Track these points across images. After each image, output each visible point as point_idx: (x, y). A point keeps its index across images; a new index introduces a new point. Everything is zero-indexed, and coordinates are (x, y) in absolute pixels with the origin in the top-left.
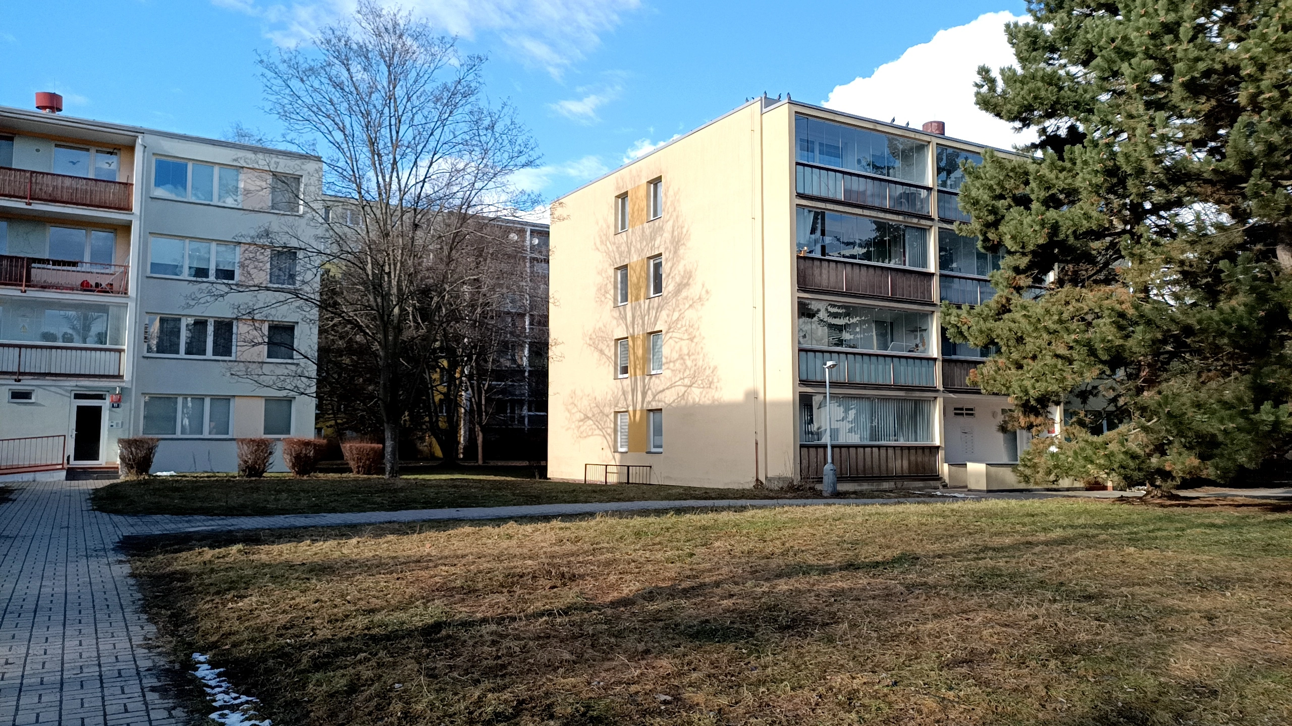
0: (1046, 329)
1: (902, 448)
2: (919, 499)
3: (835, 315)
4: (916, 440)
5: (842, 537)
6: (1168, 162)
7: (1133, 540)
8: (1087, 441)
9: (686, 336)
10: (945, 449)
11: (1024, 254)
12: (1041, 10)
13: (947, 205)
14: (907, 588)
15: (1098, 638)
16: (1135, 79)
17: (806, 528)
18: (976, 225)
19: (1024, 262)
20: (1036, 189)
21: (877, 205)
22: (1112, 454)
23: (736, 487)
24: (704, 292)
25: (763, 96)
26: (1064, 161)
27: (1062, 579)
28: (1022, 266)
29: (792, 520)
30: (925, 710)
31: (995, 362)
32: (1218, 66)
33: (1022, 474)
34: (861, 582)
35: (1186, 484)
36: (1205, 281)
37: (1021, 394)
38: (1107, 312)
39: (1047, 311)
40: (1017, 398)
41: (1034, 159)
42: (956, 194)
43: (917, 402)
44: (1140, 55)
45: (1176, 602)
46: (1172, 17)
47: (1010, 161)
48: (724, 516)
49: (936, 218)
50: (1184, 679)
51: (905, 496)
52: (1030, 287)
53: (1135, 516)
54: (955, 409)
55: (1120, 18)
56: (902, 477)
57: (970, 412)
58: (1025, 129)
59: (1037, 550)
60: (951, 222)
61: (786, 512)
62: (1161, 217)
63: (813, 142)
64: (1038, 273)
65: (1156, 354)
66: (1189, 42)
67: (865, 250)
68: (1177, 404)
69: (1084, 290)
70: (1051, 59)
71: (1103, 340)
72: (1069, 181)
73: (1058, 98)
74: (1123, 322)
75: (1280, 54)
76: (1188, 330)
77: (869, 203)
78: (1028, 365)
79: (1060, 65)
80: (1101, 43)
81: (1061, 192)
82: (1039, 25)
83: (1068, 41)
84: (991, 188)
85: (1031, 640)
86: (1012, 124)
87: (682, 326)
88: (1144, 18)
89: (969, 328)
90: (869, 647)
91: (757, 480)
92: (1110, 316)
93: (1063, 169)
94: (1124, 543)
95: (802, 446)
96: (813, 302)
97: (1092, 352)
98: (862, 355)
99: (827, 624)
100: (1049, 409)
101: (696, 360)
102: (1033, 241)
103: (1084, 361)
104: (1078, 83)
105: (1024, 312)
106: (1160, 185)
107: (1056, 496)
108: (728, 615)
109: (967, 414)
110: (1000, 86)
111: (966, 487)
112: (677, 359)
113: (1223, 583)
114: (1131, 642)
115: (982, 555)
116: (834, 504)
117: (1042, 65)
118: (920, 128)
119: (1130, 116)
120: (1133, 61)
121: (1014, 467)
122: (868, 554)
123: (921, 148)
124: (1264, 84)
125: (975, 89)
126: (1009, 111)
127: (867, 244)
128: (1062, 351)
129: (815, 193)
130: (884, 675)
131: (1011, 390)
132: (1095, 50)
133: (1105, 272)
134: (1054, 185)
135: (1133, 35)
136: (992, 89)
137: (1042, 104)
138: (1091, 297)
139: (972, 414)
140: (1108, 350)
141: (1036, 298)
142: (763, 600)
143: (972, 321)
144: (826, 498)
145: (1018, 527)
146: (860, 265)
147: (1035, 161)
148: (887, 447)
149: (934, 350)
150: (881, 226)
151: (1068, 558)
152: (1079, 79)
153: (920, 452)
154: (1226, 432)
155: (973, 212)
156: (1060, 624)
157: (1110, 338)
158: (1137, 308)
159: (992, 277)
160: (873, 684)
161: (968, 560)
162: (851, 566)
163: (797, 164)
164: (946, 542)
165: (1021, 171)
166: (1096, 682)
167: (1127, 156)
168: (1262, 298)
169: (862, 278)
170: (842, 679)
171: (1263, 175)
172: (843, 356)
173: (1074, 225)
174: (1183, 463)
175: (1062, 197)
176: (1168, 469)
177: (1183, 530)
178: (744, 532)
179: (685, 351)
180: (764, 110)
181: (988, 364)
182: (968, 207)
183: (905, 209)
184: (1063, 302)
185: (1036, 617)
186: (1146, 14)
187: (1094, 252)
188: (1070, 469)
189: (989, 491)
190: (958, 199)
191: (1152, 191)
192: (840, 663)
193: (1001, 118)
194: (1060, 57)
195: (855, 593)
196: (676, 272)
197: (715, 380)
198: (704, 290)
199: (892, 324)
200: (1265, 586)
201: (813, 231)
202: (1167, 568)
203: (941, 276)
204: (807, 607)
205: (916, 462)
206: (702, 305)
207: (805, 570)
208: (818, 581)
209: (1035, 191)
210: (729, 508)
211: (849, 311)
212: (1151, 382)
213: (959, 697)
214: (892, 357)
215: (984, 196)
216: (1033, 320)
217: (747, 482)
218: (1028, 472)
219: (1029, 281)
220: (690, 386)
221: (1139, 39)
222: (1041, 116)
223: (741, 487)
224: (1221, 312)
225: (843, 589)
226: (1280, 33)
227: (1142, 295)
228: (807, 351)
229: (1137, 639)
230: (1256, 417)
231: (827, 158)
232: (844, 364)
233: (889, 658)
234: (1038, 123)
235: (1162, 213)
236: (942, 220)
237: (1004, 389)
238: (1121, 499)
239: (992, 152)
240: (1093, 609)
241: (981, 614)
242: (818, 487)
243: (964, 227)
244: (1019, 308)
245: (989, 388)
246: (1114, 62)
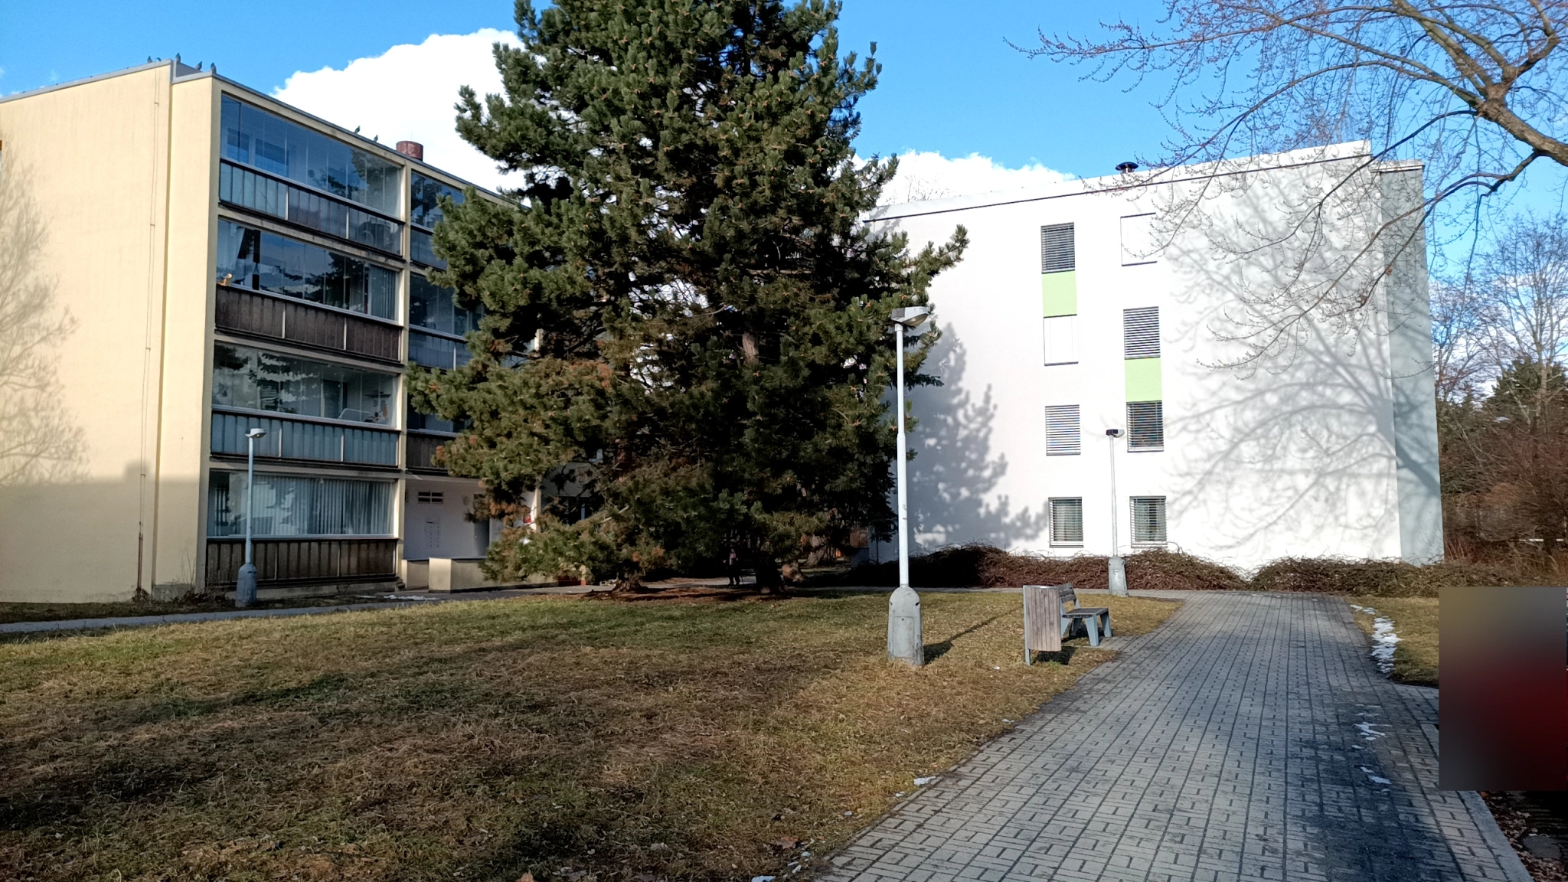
0: (523, 403)
1: (350, 542)
2: (365, 605)
3: (273, 369)
4: (369, 532)
5: (248, 660)
6: (652, 234)
7: (592, 639)
8: (558, 531)
9: (33, 382)
10: (405, 542)
11: (504, 315)
12: (533, 38)
13: (421, 246)
14: (322, 720)
15: (535, 752)
16: (623, 138)
17: (197, 652)
18: (451, 275)
19: (504, 324)
20: (520, 242)
21: (332, 232)
22: (582, 545)
23: (103, 600)
24: (67, 321)
25: (175, 61)
26: (550, 215)
27: (509, 689)
28: (503, 329)
29: (178, 641)
30: (314, 873)
31: (467, 438)
32: (699, 142)
33: (489, 570)
34: (260, 717)
35: (652, 576)
36: (679, 363)
37: (491, 477)
38: (586, 389)
39: (526, 384)
40: (487, 481)
41: (520, 206)
42: (430, 234)
43: (373, 485)
44: (630, 114)
45: (621, 702)
46: (660, 80)
47: (494, 205)
48: (72, 643)
49: (408, 260)
50: (614, 786)
51: (349, 602)
52: (510, 354)
53: (600, 612)
54: (420, 494)
55: (614, 68)
56: (348, 579)
57: (437, 498)
58: (511, 172)
59: (489, 657)
60: (423, 266)
61: (173, 632)
62: (644, 292)
63: (247, 137)
64: (519, 339)
65: (631, 435)
66: (674, 111)
67: (317, 288)
68: (648, 490)
69: (565, 363)
70: (544, 96)
71: (579, 420)
72: (555, 238)
73: (547, 143)
74: (601, 401)
75: (752, 143)
76: (660, 412)
77: (323, 228)
78: (502, 443)
79: (552, 106)
80: (592, 92)
81: (547, 249)
82: (531, 55)
83: (561, 80)
84: (471, 233)
85: (461, 765)
86: (497, 163)
87: (26, 367)
88: (634, 75)
89: (438, 396)
90: (254, 802)
91: (139, 589)
92: (588, 393)
93: (549, 224)
94: (581, 642)
95: (209, 542)
96: (239, 349)
97: (568, 431)
98: (304, 422)
99: (200, 780)
100: (522, 495)
101: (47, 418)
102: (513, 302)
103: (560, 441)
104: (569, 130)
105: (500, 383)
106: (643, 258)
107: (525, 593)
108: (43, 785)
109: (434, 500)
110: (486, 114)
111: (427, 587)
112: (15, 416)
113: (667, 678)
114: (568, 752)
115: (425, 669)
116: (247, 617)
117: (533, 101)
118: (394, 147)
119: (618, 178)
120: (622, 118)
121: (481, 562)
122: (276, 679)
123: (393, 170)
124: (738, 169)
125: (457, 113)
126: (494, 147)
127: (317, 281)
128: (537, 427)
129: (248, 204)
130: (267, 836)
131: (481, 472)
132: (587, 97)
133: (588, 346)
134: (539, 241)
135: (624, 90)
136: (477, 116)
137: (530, 146)
138: (571, 370)
139: (440, 500)
140: (584, 430)
141: (516, 366)
142: (106, 758)
143: (442, 389)
144: (240, 609)
145: (474, 632)
146: (307, 307)
147: (521, 209)
148: (330, 542)
149: (398, 422)
150: (339, 260)
151: (520, 665)
152: (571, 127)
153: (373, 546)
154: (688, 520)
155: (449, 259)
156: (497, 742)
157: (587, 417)
158: (614, 386)
159: (469, 338)
160: (249, 851)
161: (407, 676)
162: (250, 699)
163: (222, 161)
164: (385, 657)
165: (505, 219)
166: (524, 803)
167: (612, 220)
168: (726, 385)
169: (310, 325)
170: (205, 852)
171: (732, 261)
172: (276, 423)
173: (559, 289)
174: (649, 554)
175: (547, 254)
176: (635, 559)
177: (642, 624)
178: (98, 664)
179: (30, 403)
180: (176, 79)
181: (458, 441)
182: (442, 251)
183: (369, 243)
184: (543, 374)
185: (471, 737)
186: (636, 71)
187: (577, 321)
188: (540, 562)
189: (453, 591)
190: (431, 240)
191: (635, 262)
192: (207, 829)
193: (485, 153)
194: (552, 98)
195: (248, 733)
196: (22, 286)
197: (80, 449)
198: (68, 317)
199: (346, 386)
200: (705, 677)
201: (243, 254)
202: (620, 667)
203: (411, 330)
204: (173, 760)
205: (368, 558)
206: (63, 339)
207: (178, 709)
208: (197, 722)
209: (516, 242)
210: (83, 631)
211: (291, 365)
212: (627, 467)
213: (361, 849)
214: (344, 427)
215: (462, 242)
216: (510, 392)
217: (122, 591)
218: (496, 567)
219: (509, 347)
220: (36, 456)
221: (629, 96)
222: (529, 160)
223: (111, 600)
224: (691, 396)
225: (233, 729)
226: (753, 121)
227: (623, 373)
228: (224, 413)
229: (576, 749)
230: (715, 504)
231: (267, 161)
232: (279, 434)
233: (279, 814)
234: (526, 167)
235: (647, 288)
236: (415, 263)
237: (474, 470)
238: (592, 595)
239: (473, 191)
240: (537, 719)
241: (409, 741)
242: (230, 595)
243: (438, 275)
244: (495, 377)
245: (457, 470)
246: (605, 115)
